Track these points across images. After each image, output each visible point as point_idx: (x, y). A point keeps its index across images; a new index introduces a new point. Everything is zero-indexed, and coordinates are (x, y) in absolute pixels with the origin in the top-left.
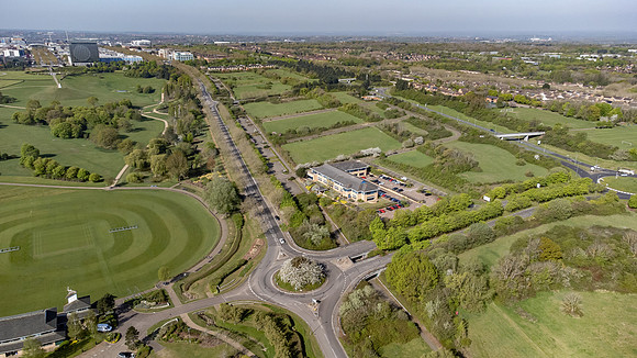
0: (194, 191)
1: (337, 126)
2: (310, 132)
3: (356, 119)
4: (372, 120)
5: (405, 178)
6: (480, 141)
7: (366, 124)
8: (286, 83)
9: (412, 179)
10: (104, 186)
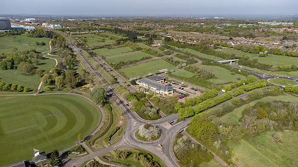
1: (143, 59)
2: (131, 63)
3: (151, 56)
4: (159, 56)
5: (183, 83)
6: (212, 64)
7: (157, 58)
8: (112, 39)
9: (186, 83)
10: (33, 93)
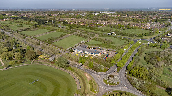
0: (42, 63)
2: (56, 39)
6: (105, 36)
8: (27, 24)
